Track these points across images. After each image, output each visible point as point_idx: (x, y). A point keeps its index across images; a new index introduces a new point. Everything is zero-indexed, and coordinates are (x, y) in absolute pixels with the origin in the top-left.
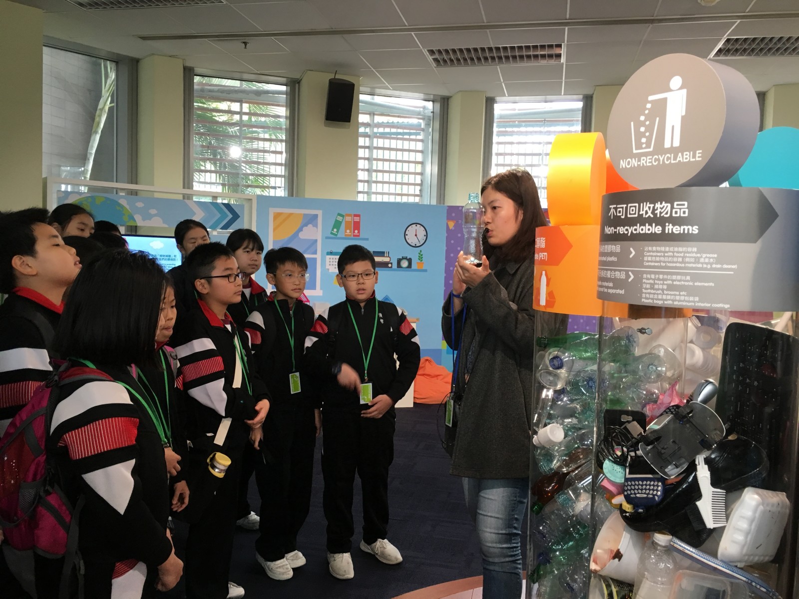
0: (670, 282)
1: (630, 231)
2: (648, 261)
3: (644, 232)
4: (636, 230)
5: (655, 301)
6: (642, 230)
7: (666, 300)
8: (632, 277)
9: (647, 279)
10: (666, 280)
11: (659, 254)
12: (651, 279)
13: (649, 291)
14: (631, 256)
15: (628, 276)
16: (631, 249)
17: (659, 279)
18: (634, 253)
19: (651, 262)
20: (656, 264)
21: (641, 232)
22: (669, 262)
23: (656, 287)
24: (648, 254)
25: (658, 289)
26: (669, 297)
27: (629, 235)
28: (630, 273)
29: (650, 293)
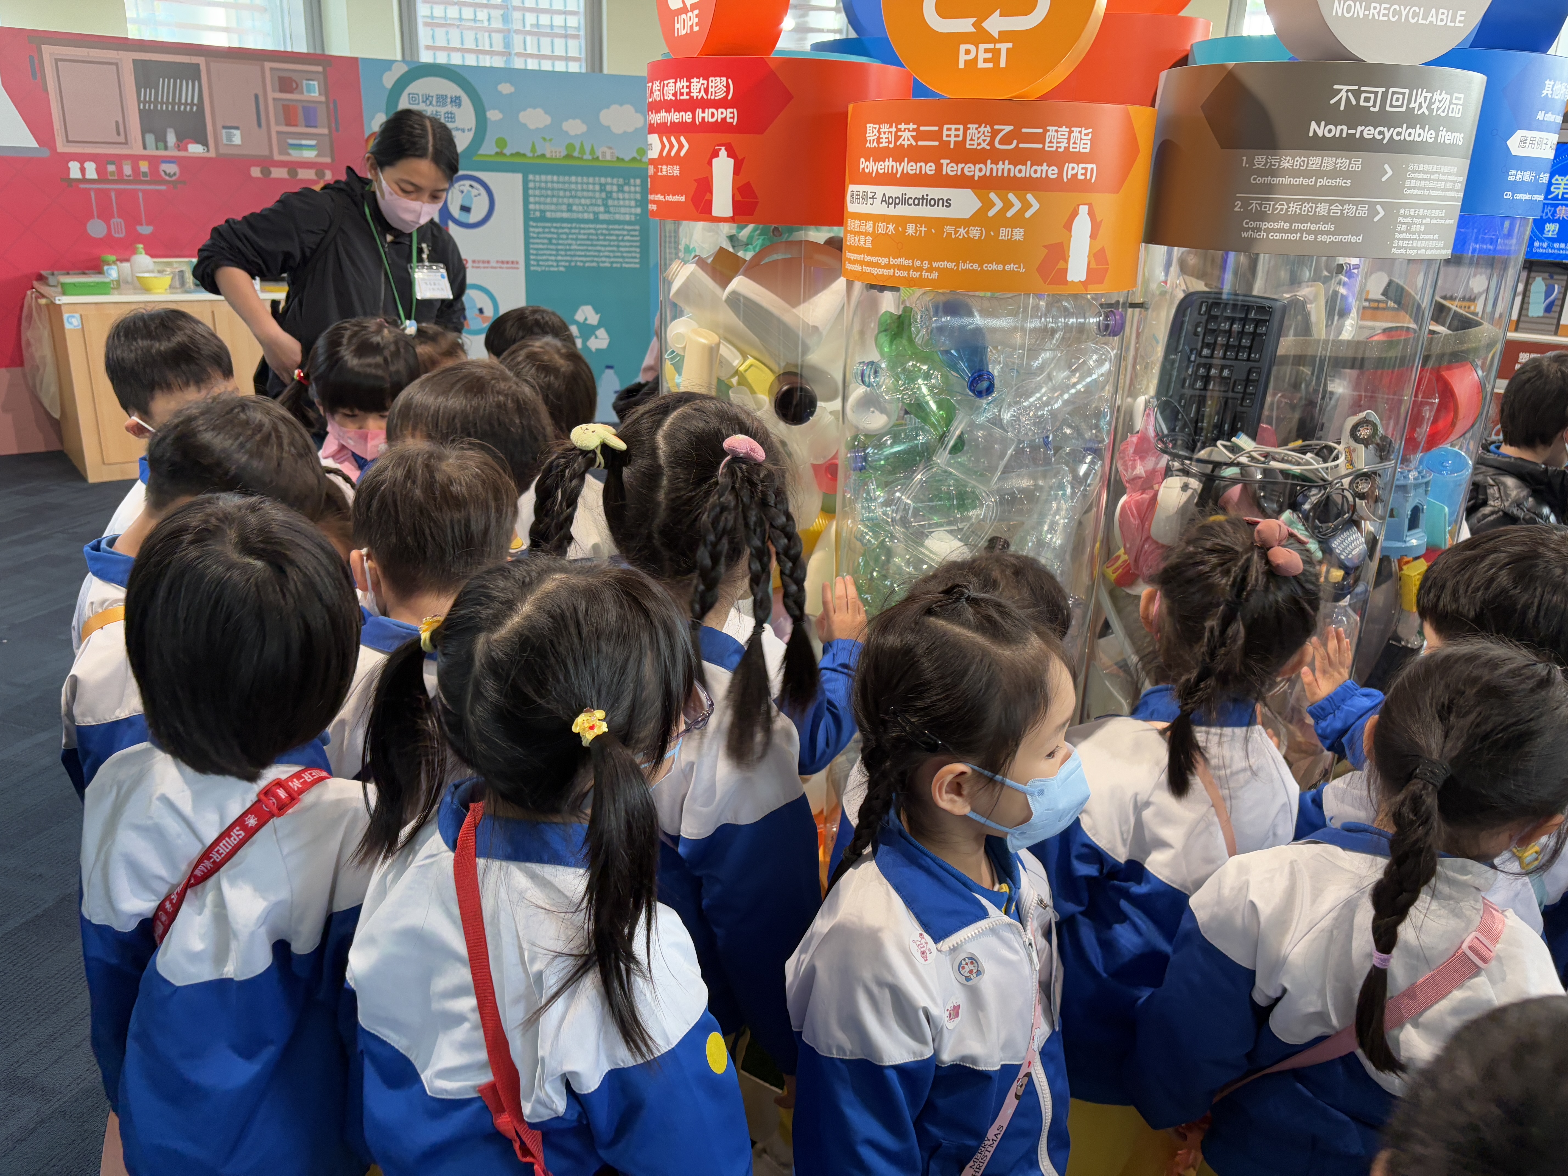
0: (1427, 220)
1: (1388, 136)
2: (1410, 188)
3: (1411, 138)
4: (1399, 134)
5: (1409, 252)
6: (1410, 134)
7: (1420, 248)
8: (1382, 213)
9: (1405, 216)
10: (1424, 217)
11: (1425, 176)
12: (1410, 216)
13: (1403, 235)
14: (1384, 179)
15: (1373, 212)
16: (1386, 167)
17: (1418, 217)
18: (1390, 173)
19: (1414, 188)
20: (1419, 192)
21: (1408, 139)
22: (1433, 189)
23: (1413, 228)
24: (1412, 175)
25: (1414, 233)
26: (1424, 244)
27: (1385, 142)
28: (1378, 207)
29: (1403, 239)
